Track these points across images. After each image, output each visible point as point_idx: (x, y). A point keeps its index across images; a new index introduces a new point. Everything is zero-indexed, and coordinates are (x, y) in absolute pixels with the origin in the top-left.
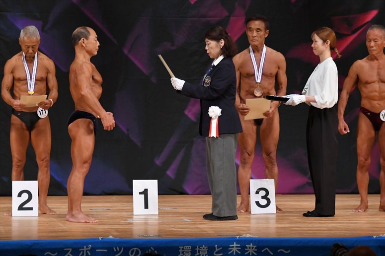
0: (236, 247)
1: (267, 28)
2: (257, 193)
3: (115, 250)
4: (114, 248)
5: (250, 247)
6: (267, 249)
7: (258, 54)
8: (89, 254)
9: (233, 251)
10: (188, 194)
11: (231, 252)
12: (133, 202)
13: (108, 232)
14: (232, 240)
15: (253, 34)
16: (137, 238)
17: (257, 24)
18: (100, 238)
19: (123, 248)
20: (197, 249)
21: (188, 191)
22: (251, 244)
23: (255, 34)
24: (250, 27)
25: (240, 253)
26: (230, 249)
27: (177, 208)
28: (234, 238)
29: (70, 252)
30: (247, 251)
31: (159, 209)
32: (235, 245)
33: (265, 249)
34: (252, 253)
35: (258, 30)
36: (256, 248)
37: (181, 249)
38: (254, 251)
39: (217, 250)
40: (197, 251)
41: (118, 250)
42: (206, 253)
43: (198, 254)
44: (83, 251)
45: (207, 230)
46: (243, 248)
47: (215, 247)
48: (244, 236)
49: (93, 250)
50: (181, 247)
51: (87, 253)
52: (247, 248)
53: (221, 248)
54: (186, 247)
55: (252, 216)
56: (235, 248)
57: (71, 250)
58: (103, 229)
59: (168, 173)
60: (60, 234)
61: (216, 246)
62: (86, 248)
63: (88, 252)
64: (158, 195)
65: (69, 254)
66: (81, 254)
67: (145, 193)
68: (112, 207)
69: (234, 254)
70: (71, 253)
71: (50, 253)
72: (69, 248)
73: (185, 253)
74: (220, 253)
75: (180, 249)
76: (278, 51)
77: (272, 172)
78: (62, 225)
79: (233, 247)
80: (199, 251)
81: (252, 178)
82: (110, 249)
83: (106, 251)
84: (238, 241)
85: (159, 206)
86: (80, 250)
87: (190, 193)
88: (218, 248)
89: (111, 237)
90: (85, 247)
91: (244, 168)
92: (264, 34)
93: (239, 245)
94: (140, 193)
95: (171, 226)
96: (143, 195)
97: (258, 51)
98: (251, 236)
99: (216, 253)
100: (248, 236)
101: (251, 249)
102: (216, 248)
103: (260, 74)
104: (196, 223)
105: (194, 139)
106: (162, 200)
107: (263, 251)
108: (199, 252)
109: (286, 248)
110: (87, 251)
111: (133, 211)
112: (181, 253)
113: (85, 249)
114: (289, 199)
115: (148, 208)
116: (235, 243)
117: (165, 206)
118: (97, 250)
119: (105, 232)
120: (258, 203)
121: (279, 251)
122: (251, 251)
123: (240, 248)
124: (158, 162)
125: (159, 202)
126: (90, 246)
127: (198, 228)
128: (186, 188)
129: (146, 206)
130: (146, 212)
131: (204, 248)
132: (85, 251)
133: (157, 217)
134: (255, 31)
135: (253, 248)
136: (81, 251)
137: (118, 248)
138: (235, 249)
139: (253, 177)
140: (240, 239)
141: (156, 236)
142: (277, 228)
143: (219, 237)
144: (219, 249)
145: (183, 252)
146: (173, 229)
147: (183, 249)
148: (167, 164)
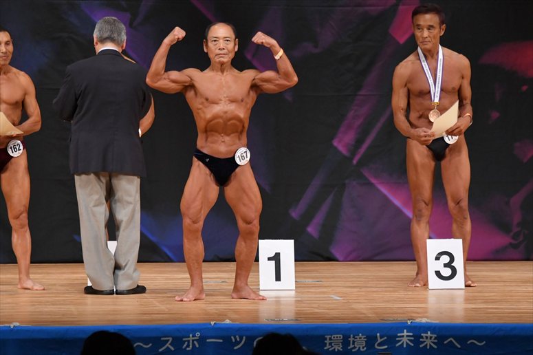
0: (407, 336)
1: (442, 23)
2: (437, 258)
3: (234, 340)
4: (232, 337)
5: (427, 337)
6: (451, 339)
7: (433, 61)
8: (197, 346)
9: (403, 343)
10: (338, 261)
11: (400, 343)
12: (259, 272)
13: (223, 315)
14: (402, 326)
15: (423, 34)
16: (265, 323)
17: (428, 19)
18: (212, 323)
19: (244, 338)
20: (351, 339)
21: (338, 256)
22: (429, 332)
23: (426, 33)
24: (419, 23)
25: (412, 345)
26: (398, 339)
27: (322, 280)
28: (404, 323)
29: (169, 342)
30: (423, 342)
31: (296, 282)
32: (405, 333)
33: (449, 340)
34: (430, 345)
35: (430, 27)
36: (435, 338)
37: (328, 339)
38: (434, 343)
39: (379, 340)
40: (351, 342)
41: (238, 340)
42: (364, 345)
43: (351, 346)
44: (189, 341)
45: (365, 312)
46: (417, 338)
47: (377, 337)
48: (418, 320)
49: (202, 340)
50: (328, 337)
51: (193, 344)
52: (422, 337)
53: (385, 338)
54: (335, 336)
55: (430, 291)
56: (405, 338)
57: (171, 339)
58: (217, 309)
59: (310, 229)
60: (155, 317)
61: (378, 334)
62: (193, 337)
63: (195, 342)
64: (295, 261)
65: (168, 345)
66: (185, 345)
67: (276, 258)
68: (228, 279)
69: (405, 346)
70: (170, 344)
71: (141, 344)
72: (168, 337)
73: (333, 345)
74: (384, 345)
75: (326, 339)
76: (460, 53)
77: (462, 228)
78: (158, 304)
79: (403, 336)
80: (354, 342)
81: (430, 238)
82: (227, 339)
83: (221, 341)
84: (410, 328)
85: (296, 277)
86: (184, 339)
87: (341, 259)
88: (381, 338)
89: (228, 321)
90: (191, 335)
91: (418, 222)
92: (438, 32)
93: (411, 334)
94: (269, 259)
95: (314, 305)
96: (274, 262)
97: (432, 57)
98: (429, 321)
99: (379, 345)
100: (424, 320)
101: (429, 340)
102: (379, 338)
103: (438, 89)
104: (349, 302)
105: (347, 181)
106: (300, 268)
107: (445, 342)
108: (353, 344)
109: (479, 339)
110: (193, 341)
111: (259, 285)
112: (328, 344)
113: (191, 338)
114: (483, 268)
115: (280, 280)
116: (405, 331)
117: (305, 277)
118: (208, 341)
119: (219, 315)
120: (438, 274)
121: (468, 343)
122: (428, 342)
123: (412, 338)
124: (295, 213)
125: (296, 272)
126: (198, 334)
127: (352, 309)
128: (335, 251)
129: (278, 278)
130: (278, 285)
131: (360, 338)
132: (191, 342)
133: (293, 293)
134: (425, 29)
135: (431, 338)
136: (185, 341)
137: (237, 336)
138: (405, 340)
139: (432, 236)
140: (413, 325)
141: (292, 320)
142: (466, 310)
143: (383, 322)
144: (382, 340)
145: (330, 344)
146: (316, 310)
147: (330, 339)
148: (308, 217)
